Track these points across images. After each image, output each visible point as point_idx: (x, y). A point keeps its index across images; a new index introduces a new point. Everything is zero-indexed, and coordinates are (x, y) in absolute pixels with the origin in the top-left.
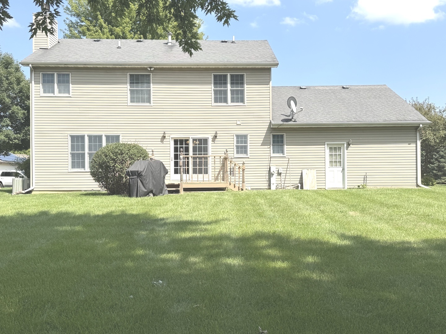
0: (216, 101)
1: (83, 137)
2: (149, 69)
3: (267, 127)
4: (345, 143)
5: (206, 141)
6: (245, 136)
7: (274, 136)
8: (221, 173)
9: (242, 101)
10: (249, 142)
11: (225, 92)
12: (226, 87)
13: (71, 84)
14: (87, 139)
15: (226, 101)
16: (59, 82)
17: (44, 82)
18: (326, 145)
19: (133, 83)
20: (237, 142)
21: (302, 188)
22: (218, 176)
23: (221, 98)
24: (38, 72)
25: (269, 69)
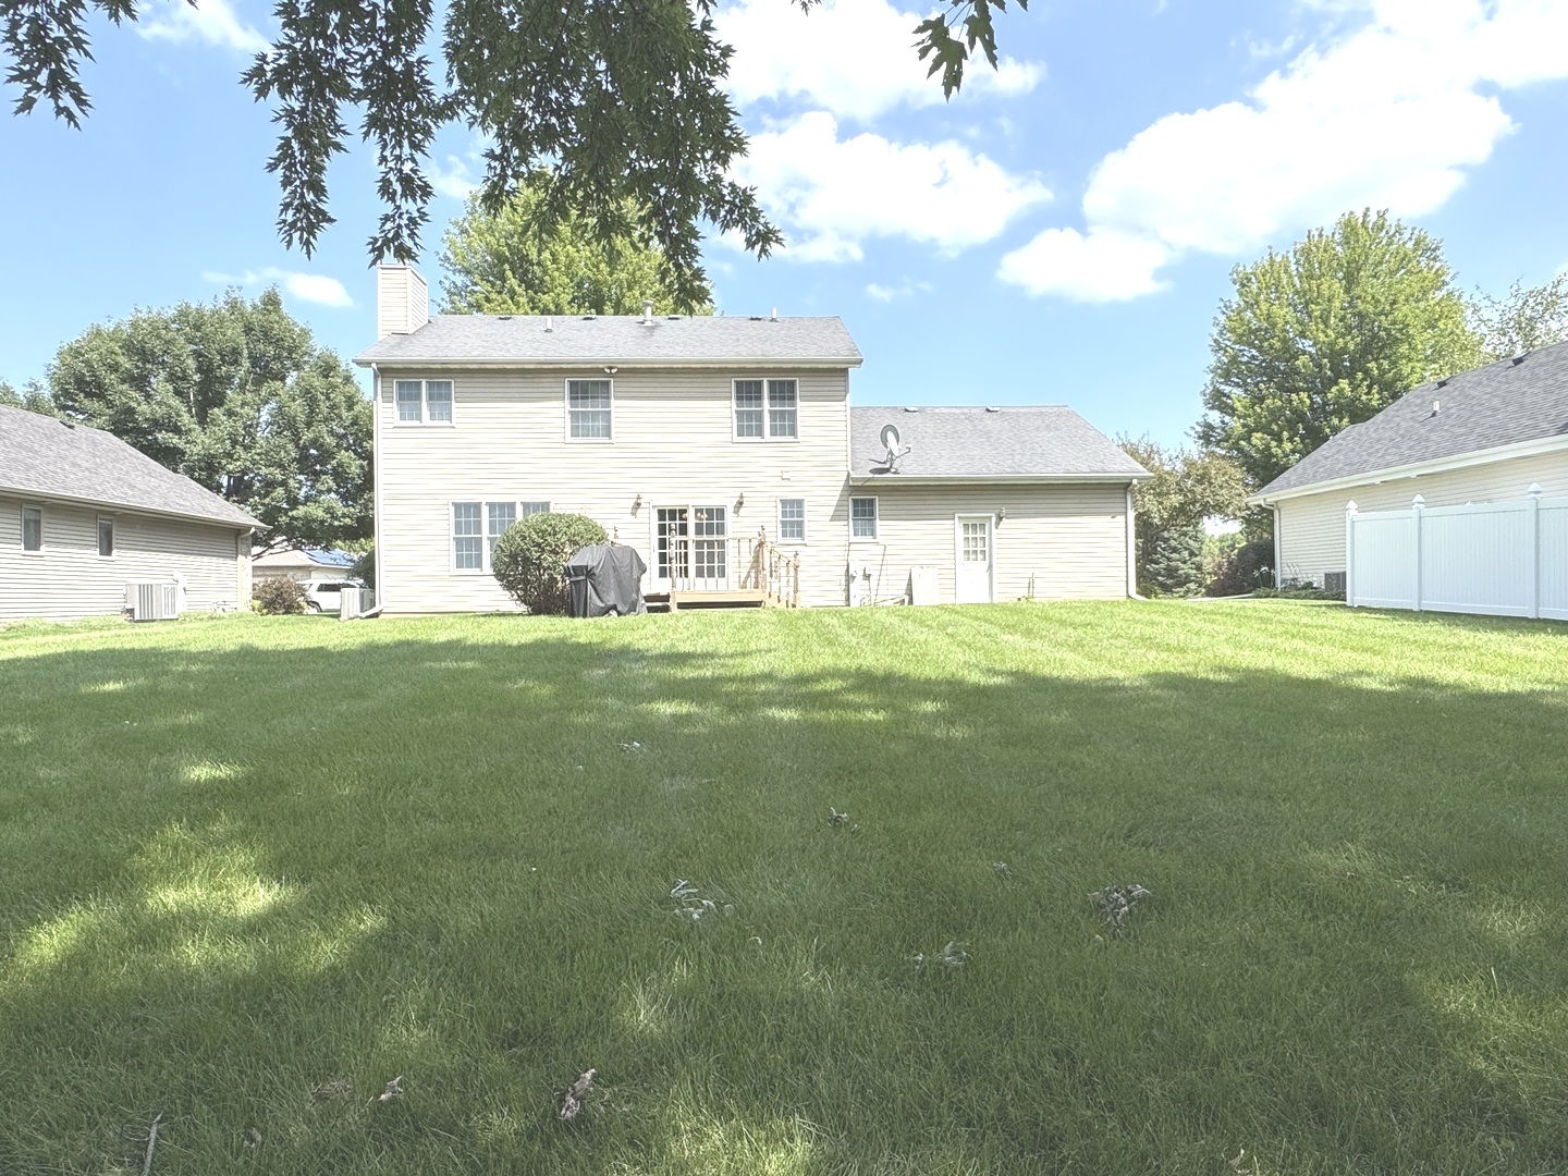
0: (740, 434)
1: (477, 506)
2: (608, 371)
3: (843, 483)
4: (993, 515)
5: (721, 512)
6: (800, 503)
7: (855, 502)
8: (753, 575)
9: (793, 432)
10: (806, 513)
11: (759, 415)
12: (760, 406)
13: (453, 402)
14: (485, 510)
15: (760, 433)
16: (431, 397)
17: (401, 397)
18: (957, 519)
19: (577, 398)
20: (784, 514)
21: (911, 602)
22: (745, 582)
23: (750, 427)
24: (390, 379)
25: (845, 371)
